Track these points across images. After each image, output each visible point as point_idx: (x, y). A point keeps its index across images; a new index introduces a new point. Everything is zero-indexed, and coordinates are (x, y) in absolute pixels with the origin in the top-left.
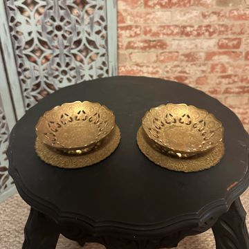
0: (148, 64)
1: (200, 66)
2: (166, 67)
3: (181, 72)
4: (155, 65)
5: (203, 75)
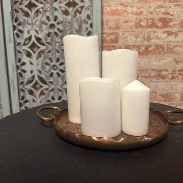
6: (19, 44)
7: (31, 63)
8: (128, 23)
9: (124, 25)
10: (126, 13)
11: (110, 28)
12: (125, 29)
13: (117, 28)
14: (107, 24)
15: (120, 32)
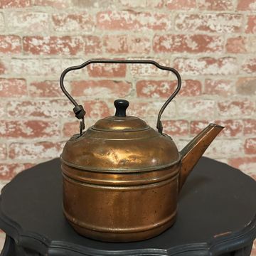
0: (148, 11)
1: (231, 18)
2: (177, 17)
3: (201, 28)
4: (159, 13)
5: (237, 35)
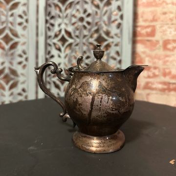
6: (50, 37)
7: (59, 56)
8: (167, 15)
9: (162, 17)
10: (164, 4)
11: (146, 21)
12: (162, 21)
13: (154, 20)
14: (142, 17)
15: (158, 25)
